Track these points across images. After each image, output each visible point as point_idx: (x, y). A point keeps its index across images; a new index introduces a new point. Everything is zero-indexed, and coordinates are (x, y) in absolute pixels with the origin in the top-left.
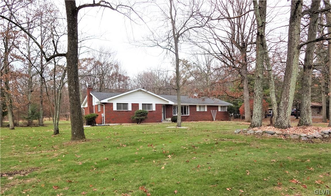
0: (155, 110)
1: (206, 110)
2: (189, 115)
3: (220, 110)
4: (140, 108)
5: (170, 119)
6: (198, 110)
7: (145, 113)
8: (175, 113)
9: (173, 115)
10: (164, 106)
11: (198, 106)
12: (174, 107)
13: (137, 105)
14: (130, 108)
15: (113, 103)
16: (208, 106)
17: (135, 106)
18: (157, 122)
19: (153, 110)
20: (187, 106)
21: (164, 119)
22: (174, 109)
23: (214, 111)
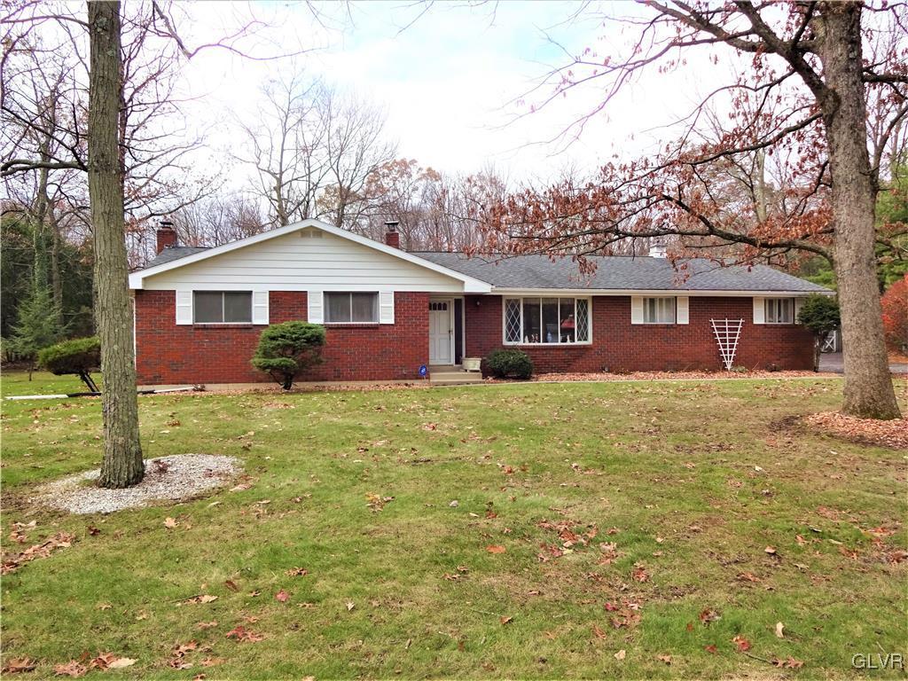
0: (393, 322)
1: (683, 318)
2: (590, 341)
3: (759, 317)
5: (474, 364)
6: (638, 317)
7: (297, 339)
8: (513, 334)
9: (506, 343)
10: (458, 302)
11: (637, 298)
12: (513, 306)
13: (298, 299)
14: (260, 314)
15: (174, 291)
16: (693, 300)
17: (288, 303)
18: (405, 377)
19: (383, 321)
20: (582, 303)
21: (458, 361)
22: (509, 314)
23: (727, 321)
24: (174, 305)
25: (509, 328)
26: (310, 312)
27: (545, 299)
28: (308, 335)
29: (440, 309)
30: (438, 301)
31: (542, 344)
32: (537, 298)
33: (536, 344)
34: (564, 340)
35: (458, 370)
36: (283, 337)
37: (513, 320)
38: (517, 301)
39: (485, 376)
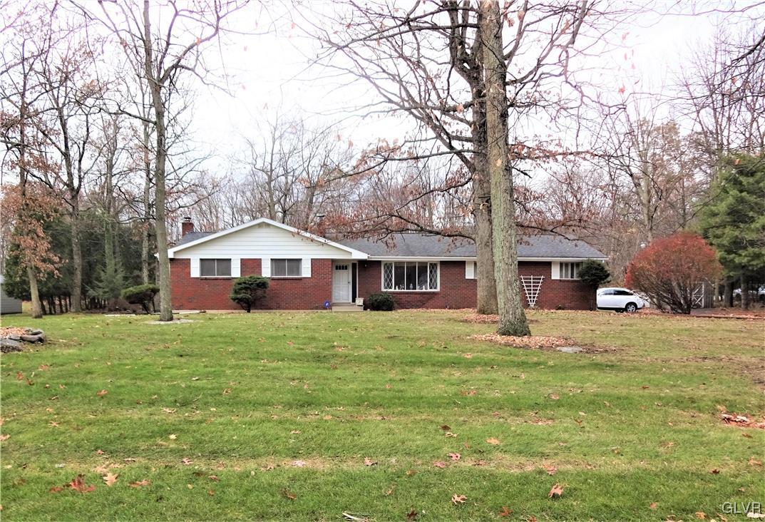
0: (310, 276)
2: (438, 289)
3: (556, 274)
4: (266, 272)
5: (360, 301)
6: (470, 274)
8: (388, 285)
9: (383, 290)
10: (354, 265)
11: (470, 262)
12: (388, 267)
13: (257, 263)
14: (236, 272)
15: (190, 259)
17: (251, 265)
18: (317, 308)
19: (304, 276)
20: (433, 266)
21: (354, 300)
22: (386, 272)
23: (532, 277)
24: (190, 266)
25: (386, 280)
26: (263, 270)
27: (408, 263)
28: (258, 282)
29: (343, 269)
30: (341, 264)
31: (405, 290)
32: (403, 262)
33: (403, 290)
34: (421, 288)
35: (353, 305)
36: (245, 283)
37: (388, 276)
38: (391, 264)
39: (365, 309)
